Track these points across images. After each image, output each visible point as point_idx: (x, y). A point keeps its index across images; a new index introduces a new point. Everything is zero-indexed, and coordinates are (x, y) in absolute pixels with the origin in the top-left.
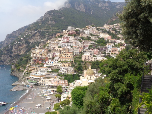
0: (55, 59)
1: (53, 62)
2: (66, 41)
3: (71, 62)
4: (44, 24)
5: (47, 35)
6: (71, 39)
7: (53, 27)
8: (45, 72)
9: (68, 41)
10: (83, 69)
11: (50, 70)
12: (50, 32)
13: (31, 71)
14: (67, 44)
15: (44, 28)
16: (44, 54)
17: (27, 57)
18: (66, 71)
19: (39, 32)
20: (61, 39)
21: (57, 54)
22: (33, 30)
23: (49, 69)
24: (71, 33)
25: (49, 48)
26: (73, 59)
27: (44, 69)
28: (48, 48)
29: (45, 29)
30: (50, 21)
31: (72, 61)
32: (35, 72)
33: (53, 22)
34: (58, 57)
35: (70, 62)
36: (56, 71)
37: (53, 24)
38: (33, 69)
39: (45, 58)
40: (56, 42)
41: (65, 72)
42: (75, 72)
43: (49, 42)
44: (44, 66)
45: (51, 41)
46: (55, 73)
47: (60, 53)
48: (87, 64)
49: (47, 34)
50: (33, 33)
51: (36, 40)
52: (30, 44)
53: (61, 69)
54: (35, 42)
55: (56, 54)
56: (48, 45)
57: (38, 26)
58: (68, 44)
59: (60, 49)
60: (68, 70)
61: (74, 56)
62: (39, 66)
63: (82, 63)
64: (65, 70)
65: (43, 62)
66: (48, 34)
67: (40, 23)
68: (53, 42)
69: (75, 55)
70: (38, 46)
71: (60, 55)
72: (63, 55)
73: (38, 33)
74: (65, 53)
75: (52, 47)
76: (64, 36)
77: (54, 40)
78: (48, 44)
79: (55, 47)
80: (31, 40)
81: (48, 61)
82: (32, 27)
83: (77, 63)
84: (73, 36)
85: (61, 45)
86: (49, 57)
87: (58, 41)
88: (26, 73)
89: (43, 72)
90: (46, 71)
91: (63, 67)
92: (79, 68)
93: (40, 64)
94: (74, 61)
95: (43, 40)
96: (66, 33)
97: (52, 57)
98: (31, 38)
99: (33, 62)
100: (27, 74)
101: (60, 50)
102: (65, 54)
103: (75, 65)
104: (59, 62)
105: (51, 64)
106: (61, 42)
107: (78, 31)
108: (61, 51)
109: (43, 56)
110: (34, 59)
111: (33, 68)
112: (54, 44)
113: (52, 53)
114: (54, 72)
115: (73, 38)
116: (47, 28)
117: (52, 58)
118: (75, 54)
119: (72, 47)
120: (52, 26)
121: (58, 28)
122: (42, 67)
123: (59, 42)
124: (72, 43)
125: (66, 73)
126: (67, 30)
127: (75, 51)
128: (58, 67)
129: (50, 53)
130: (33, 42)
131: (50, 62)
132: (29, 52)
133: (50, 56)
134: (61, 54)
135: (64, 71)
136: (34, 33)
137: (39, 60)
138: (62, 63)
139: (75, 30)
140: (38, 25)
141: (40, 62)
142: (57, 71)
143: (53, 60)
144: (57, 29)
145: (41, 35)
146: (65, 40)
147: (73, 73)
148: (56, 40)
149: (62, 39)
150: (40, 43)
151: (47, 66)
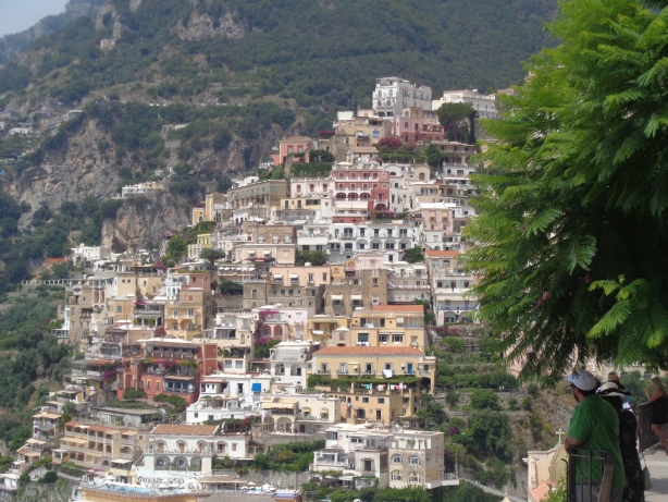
0: (279, 360)
1: (265, 385)
2: (363, 205)
3: (412, 385)
4: (142, 43)
5: (173, 145)
6: (408, 185)
7: (226, 68)
8: (196, 467)
9: (380, 206)
10: (511, 447)
11: (237, 449)
12: (198, 115)
13: (81, 457)
14: (369, 232)
15: (150, 79)
16: (179, 319)
17: (24, 344)
18: (376, 458)
19: (105, 116)
20: (319, 189)
21: (297, 316)
22: (43, 97)
23: (229, 442)
24: (405, 135)
25: (222, 267)
26: (431, 359)
27: (192, 445)
28: (212, 268)
29: (151, 91)
30: (195, 20)
31: (419, 375)
32: (116, 465)
33: (230, 23)
34: (306, 343)
35: (401, 386)
36: (288, 461)
37: (225, 41)
38: (97, 440)
39: (196, 350)
40: (279, 213)
41: (368, 464)
42: (449, 466)
43: (210, 209)
44: (190, 419)
45: (228, 206)
46: (279, 478)
47: (321, 309)
48: (550, 399)
49: (170, 135)
50: (45, 123)
51: (79, 189)
52: (25, 221)
53: (330, 444)
54: (68, 208)
55: (284, 318)
56: (205, 241)
57: (93, 56)
58: (383, 232)
59: (318, 275)
60: (391, 452)
61: (438, 331)
62: (145, 419)
63: (503, 398)
64: (367, 449)
65: (178, 383)
66: (186, 134)
67: (108, 34)
68: (253, 212)
69: (440, 322)
70: (94, 239)
71: (317, 326)
72: (343, 328)
73: (92, 124)
74: (359, 312)
75: (242, 255)
76: (345, 164)
77: (260, 200)
78: (206, 227)
79: (269, 260)
80: (27, 183)
81: (219, 376)
82: (33, 67)
83: (466, 397)
84: (420, 161)
85: (324, 241)
86: (225, 344)
87: (293, 207)
88: (33, 476)
89: (179, 464)
90: (207, 463)
91: (344, 426)
92: (480, 435)
93: (150, 402)
94: (440, 373)
95: (140, 188)
96: (364, 140)
97: (249, 343)
98: (29, 170)
99: (87, 383)
100: (41, 481)
101: (318, 281)
102: (363, 321)
103: (446, 410)
104: (314, 381)
105: (249, 398)
106: (324, 212)
107: (467, 120)
108: (323, 288)
109: (177, 338)
110: (94, 354)
111: (92, 433)
112: (262, 230)
113: (246, 305)
114: (275, 469)
115: (422, 176)
116: (172, 81)
117: (249, 350)
118: (446, 320)
119: (413, 256)
120: (216, 63)
121: (274, 81)
122: (172, 426)
123: (300, 213)
124: (416, 219)
125: (378, 475)
126: (369, 106)
127: (443, 294)
128: (302, 428)
129: (230, 308)
130: (45, 205)
131: (233, 388)
132: (10, 294)
133: (232, 334)
134: (321, 318)
135: (360, 457)
136: (55, 122)
137: (143, 368)
138: (334, 390)
139: (436, 105)
140: (94, 53)
141: (155, 382)
142: (296, 456)
143: (263, 367)
144: (266, 91)
145: (119, 139)
146: (353, 197)
147: (430, 477)
148: (275, 200)
149: (332, 186)
150: (111, 212)
151: (211, 421)
